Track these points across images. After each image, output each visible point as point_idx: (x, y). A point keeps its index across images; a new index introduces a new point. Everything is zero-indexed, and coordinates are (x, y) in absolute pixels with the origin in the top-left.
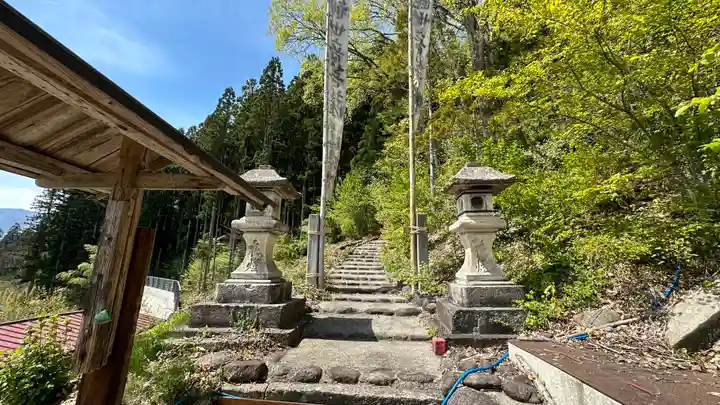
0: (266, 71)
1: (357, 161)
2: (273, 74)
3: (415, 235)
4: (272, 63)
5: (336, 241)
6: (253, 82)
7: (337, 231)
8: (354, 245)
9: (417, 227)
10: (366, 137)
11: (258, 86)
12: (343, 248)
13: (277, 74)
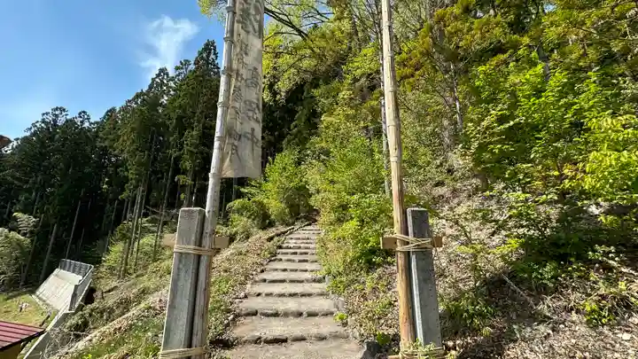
0: (200, 53)
1: (289, 142)
2: (208, 56)
3: (407, 255)
4: (207, 45)
5: (264, 228)
6: (187, 62)
7: (265, 216)
8: (284, 233)
9: (411, 237)
10: (299, 118)
11: (192, 67)
12: (270, 239)
13: (212, 56)
